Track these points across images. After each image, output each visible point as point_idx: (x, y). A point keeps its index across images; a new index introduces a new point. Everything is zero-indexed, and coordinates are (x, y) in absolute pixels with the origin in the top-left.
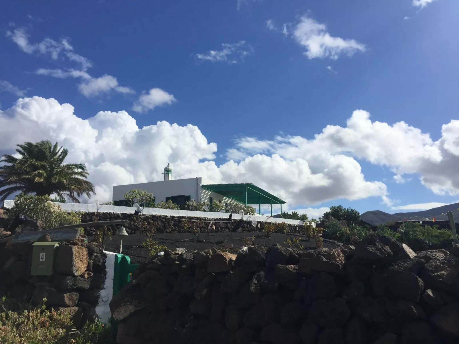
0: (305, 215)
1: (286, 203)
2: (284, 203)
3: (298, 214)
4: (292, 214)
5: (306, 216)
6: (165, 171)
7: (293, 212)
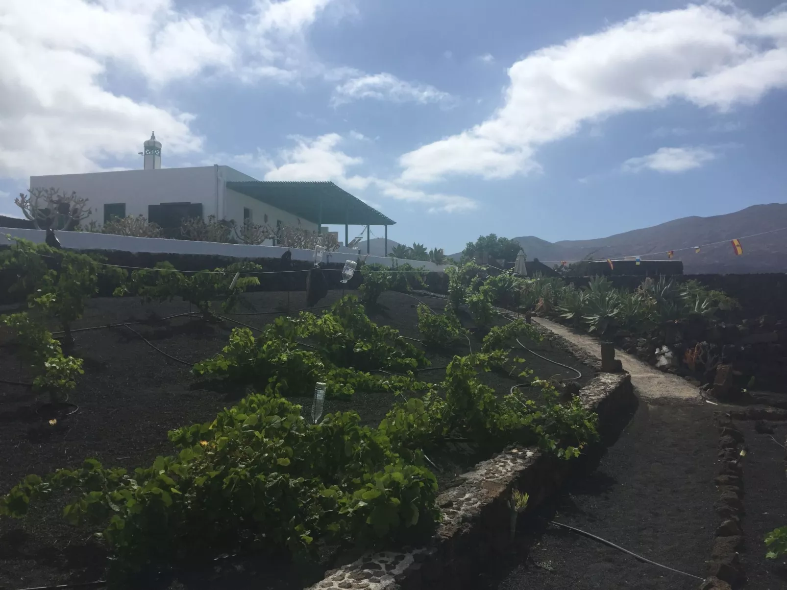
0: (440, 250)
1: (396, 223)
2: (391, 223)
3: (425, 249)
4: (413, 248)
5: (442, 252)
6: (145, 150)
7: (417, 245)
